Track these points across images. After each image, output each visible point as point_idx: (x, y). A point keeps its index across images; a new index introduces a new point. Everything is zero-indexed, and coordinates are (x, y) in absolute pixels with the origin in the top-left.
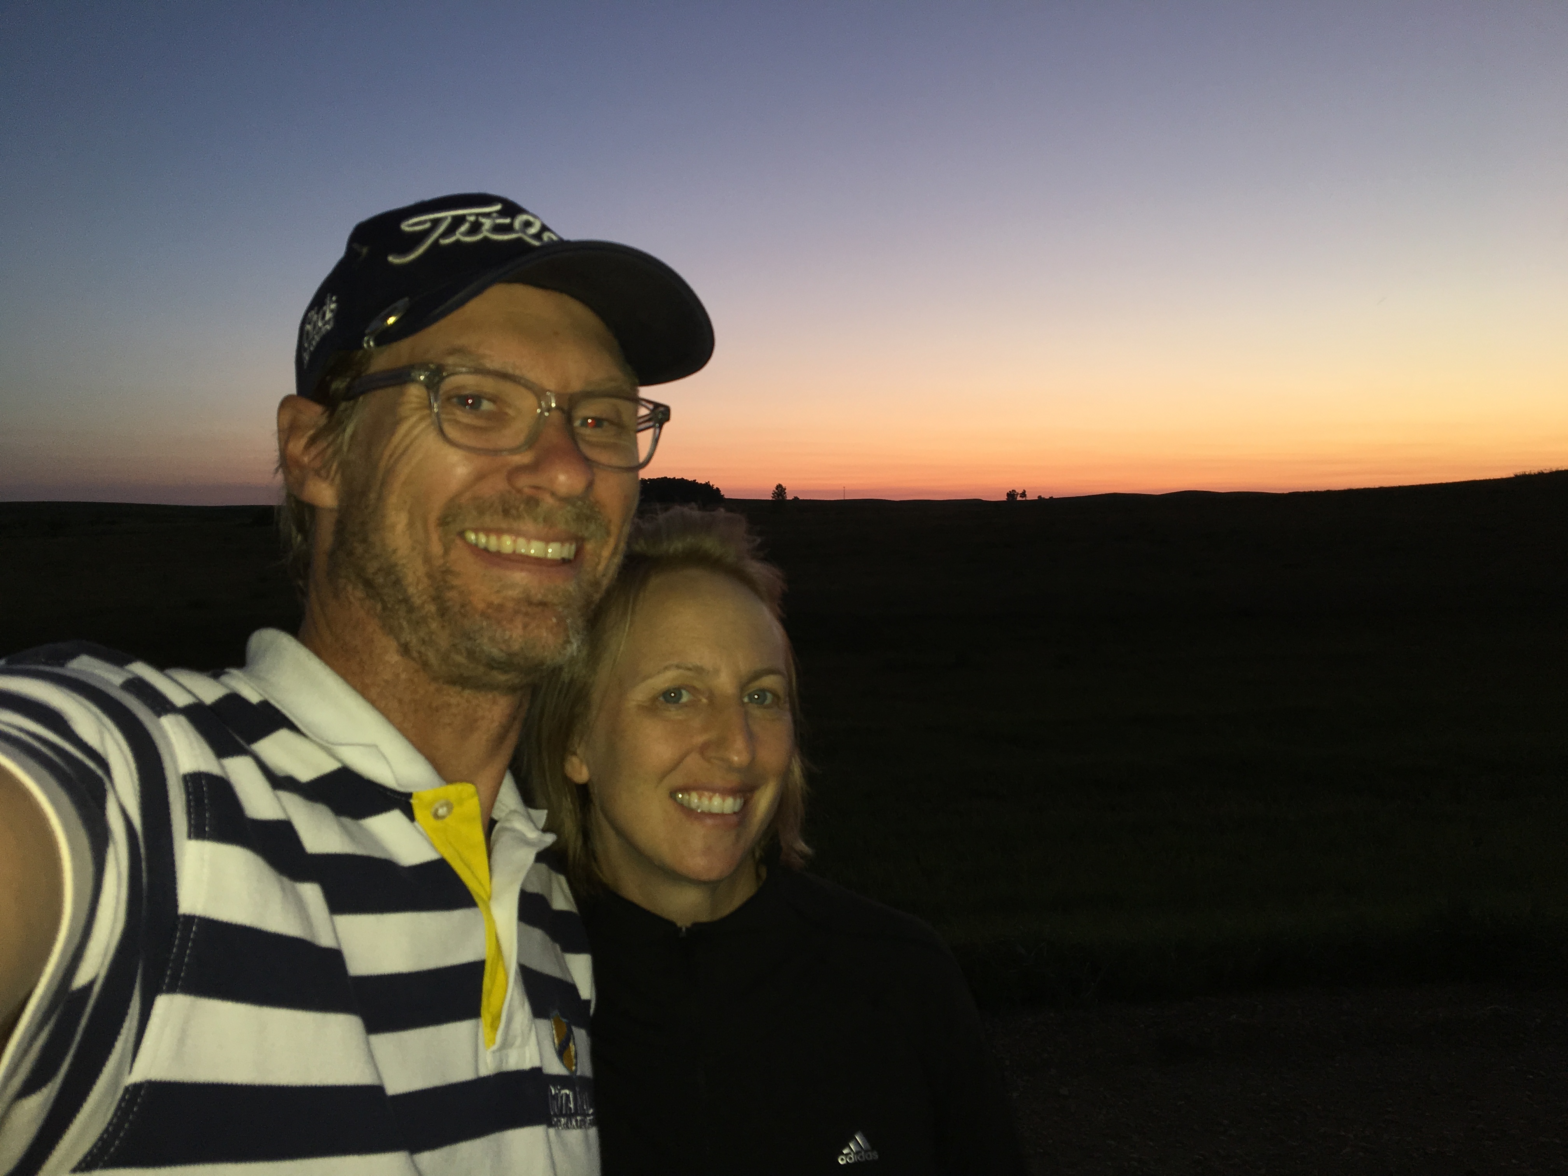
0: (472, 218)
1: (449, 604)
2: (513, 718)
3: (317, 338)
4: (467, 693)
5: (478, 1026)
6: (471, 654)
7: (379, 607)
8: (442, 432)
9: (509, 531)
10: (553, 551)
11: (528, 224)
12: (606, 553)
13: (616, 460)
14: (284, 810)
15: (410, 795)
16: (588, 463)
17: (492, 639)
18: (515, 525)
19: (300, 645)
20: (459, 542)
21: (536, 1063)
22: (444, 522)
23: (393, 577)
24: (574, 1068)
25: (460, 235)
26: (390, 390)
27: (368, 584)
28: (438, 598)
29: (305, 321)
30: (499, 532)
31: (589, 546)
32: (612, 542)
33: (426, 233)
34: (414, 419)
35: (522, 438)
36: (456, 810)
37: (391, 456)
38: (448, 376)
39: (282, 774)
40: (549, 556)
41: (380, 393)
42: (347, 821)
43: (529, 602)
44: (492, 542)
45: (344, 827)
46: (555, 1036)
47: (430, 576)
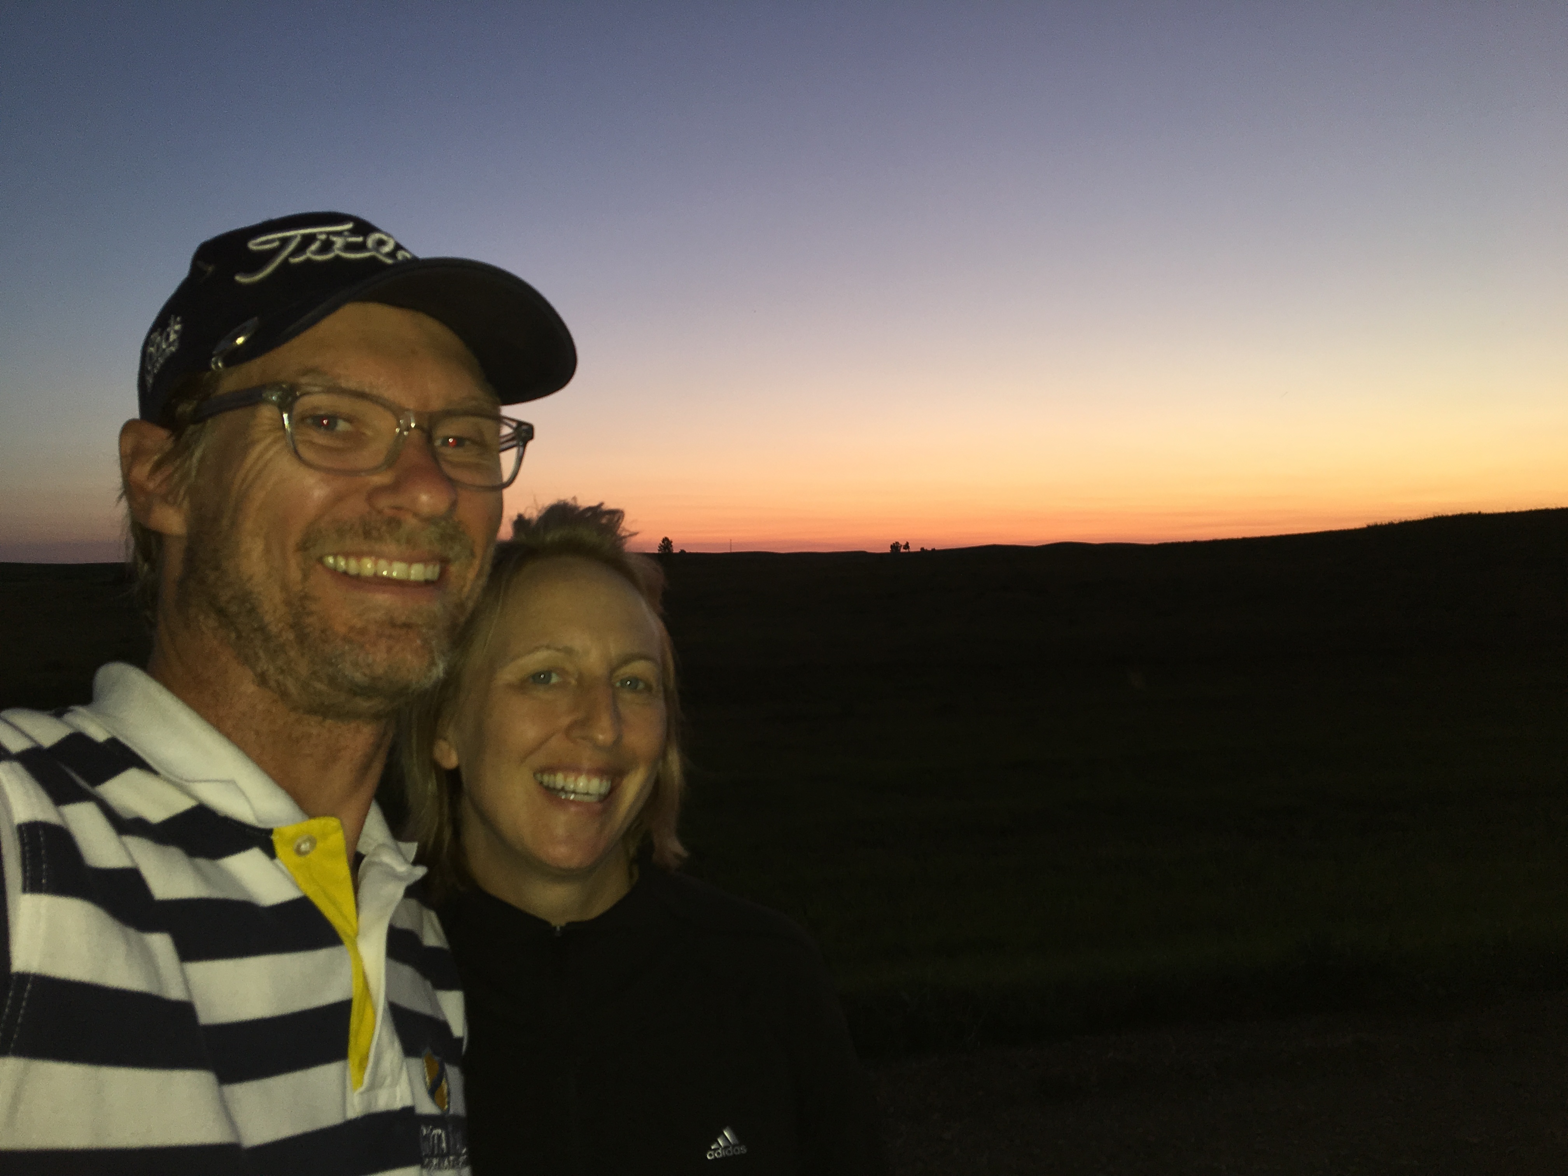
0: (323, 237)
1: (307, 630)
2: (377, 746)
3: (161, 360)
4: (329, 722)
5: (345, 1069)
6: (332, 681)
7: (233, 635)
8: (296, 453)
9: (369, 554)
10: (417, 572)
11: (381, 243)
12: (471, 575)
13: (479, 480)
14: (130, 855)
15: (270, 832)
16: (451, 483)
17: (356, 664)
18: (377, 547)
19: (149, 678)
20: (319, 567)
21: (408, 1102)
22: (303, 547)
24: (446, 1106)
25: (311, 253)
26: (239, 413)
27: (221, 612)
29: (148, 343)
30: (359, 555)
31: (454, 569)
32: (477, 563)
33: (274, 253)
34: (268, 440)
35: (381, 458)
36: (320, 845)
37: (244, 480)
38: (303, 395)
39: (128, 816)
40: (412, 578)
41: (230, 415)
42: (202, 862)
43: (393, 624)
44: (353, 566)
45: (198, 870)
46: (427, 1074)
47: (288, 603)
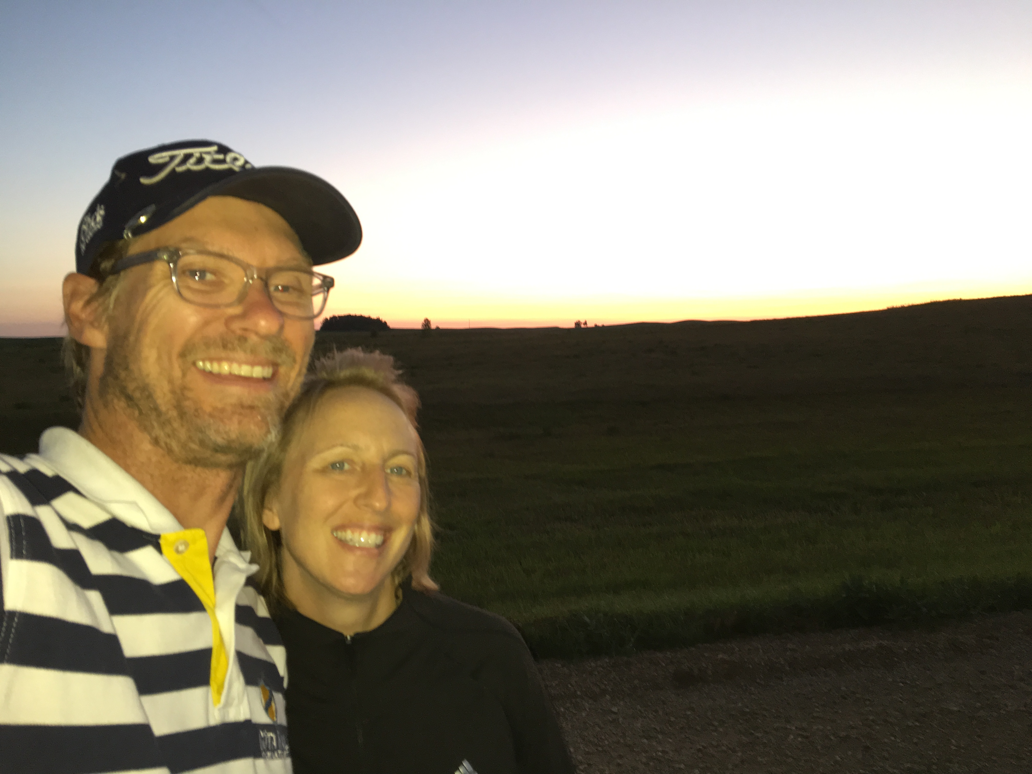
0: (198, 155)
1: (185, 410)
2: (230, 486)
3: (91, 234)
5: (208, 692)
9: (227, 359)
11: (235, 159)
14: (74, 543)
15: (159, 537)
16: (280, 314)
19: (80, 437)
21: (248, 717)
23: (147, 393)
24: (275, 719)
25: (190, 165)
26: (142, 267)
28: (179, 407)
29: (83, 222)
33: (165, 165)
34: (158, 287)
37: (144, 311)
38: (184, 255)
39: (71, 522)
40: (255, 375)
41: (136, 268)
42: (116, 554)
44: (215, 368)
45: (114, 558)
46: (262, 698)
